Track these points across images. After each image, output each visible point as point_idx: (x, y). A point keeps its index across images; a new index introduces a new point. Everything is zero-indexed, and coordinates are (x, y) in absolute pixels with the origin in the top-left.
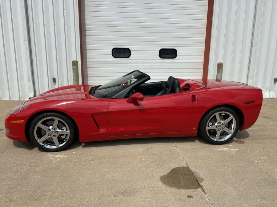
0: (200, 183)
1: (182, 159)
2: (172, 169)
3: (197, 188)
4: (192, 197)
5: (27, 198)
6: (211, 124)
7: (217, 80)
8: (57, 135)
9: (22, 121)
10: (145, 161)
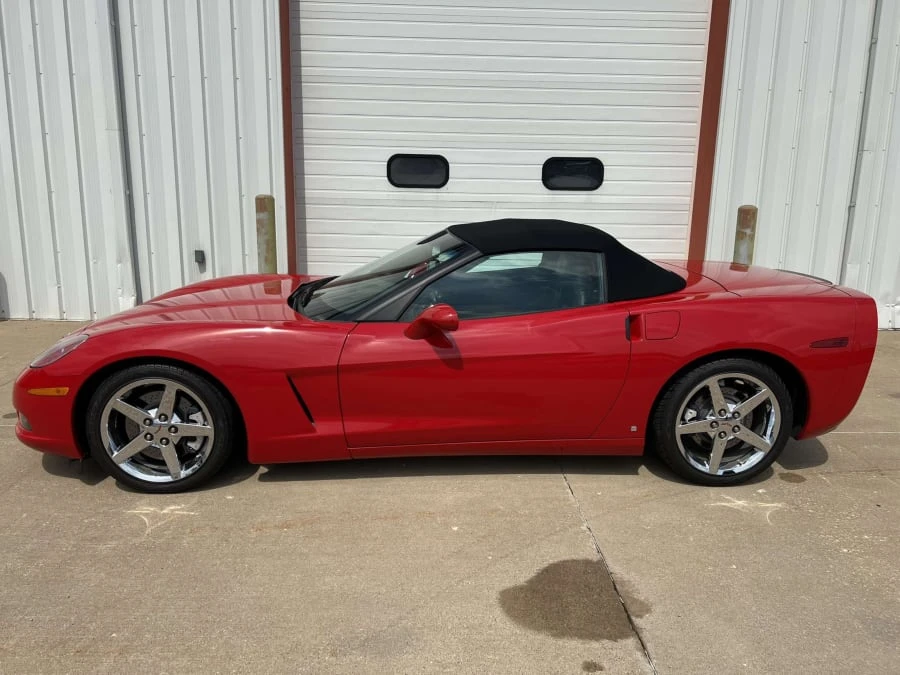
0: (633, 618)
1: (584, 532)
2: (546, 565)
3: (621, 638)
4: (601, 669)
5: (52, 648)
6: (691, 414)
7: (735, 266)
8: (175, 438)
9: (65, 390)
10: (457, 533)
